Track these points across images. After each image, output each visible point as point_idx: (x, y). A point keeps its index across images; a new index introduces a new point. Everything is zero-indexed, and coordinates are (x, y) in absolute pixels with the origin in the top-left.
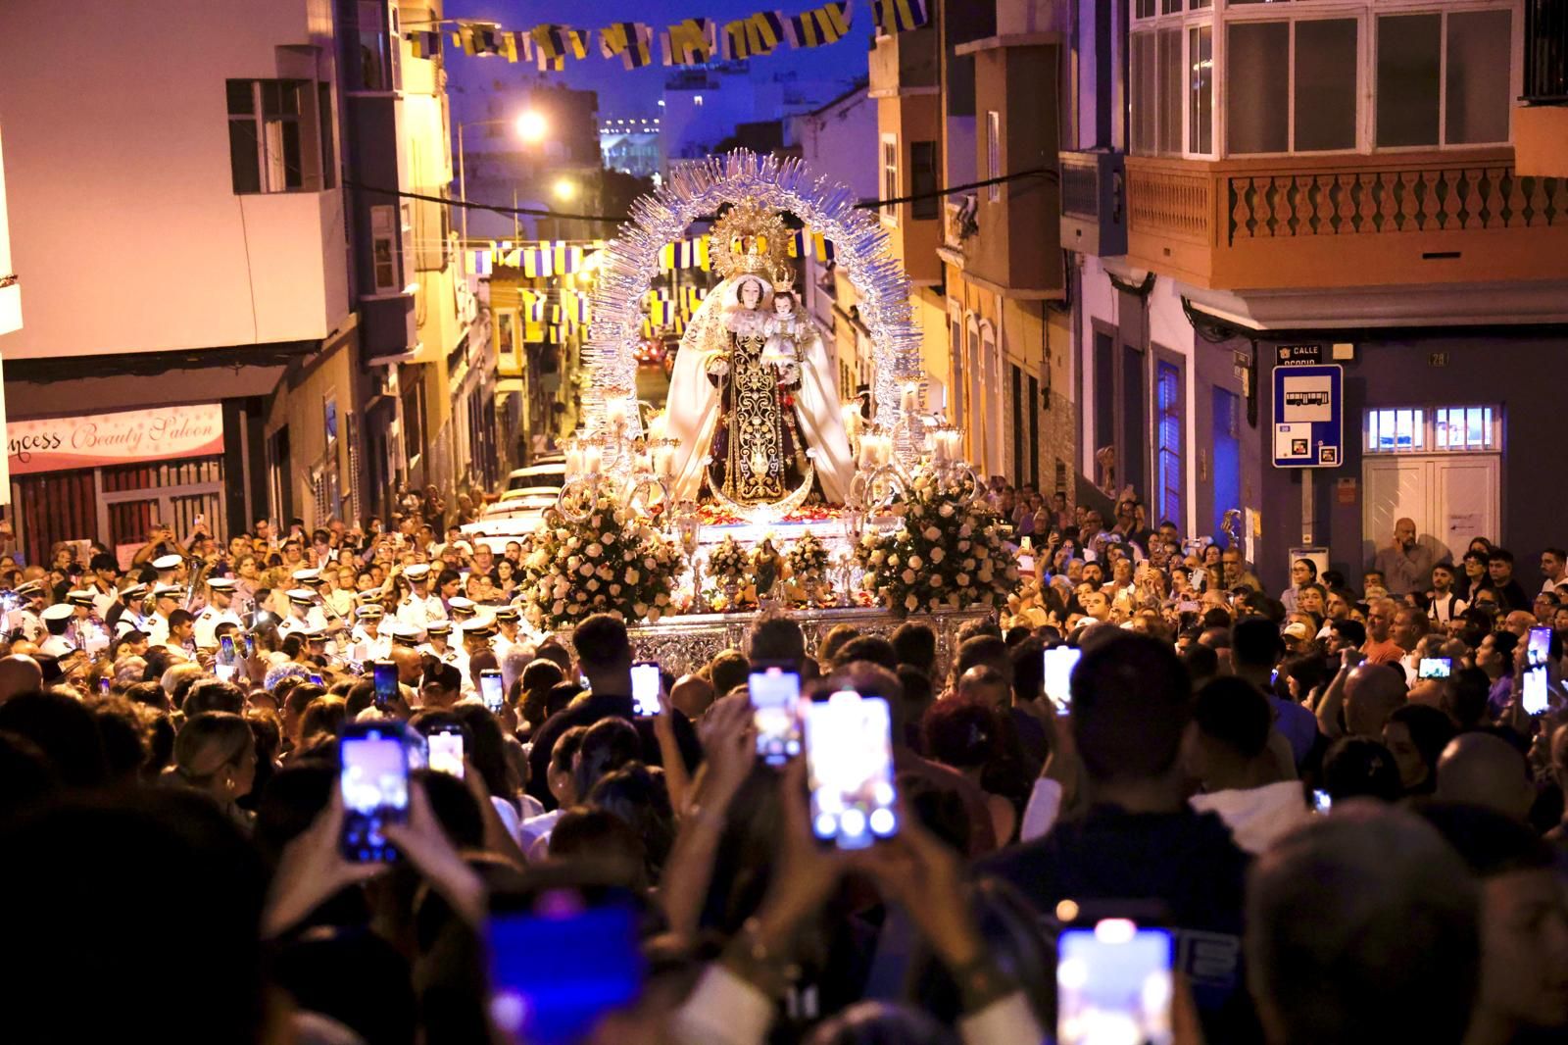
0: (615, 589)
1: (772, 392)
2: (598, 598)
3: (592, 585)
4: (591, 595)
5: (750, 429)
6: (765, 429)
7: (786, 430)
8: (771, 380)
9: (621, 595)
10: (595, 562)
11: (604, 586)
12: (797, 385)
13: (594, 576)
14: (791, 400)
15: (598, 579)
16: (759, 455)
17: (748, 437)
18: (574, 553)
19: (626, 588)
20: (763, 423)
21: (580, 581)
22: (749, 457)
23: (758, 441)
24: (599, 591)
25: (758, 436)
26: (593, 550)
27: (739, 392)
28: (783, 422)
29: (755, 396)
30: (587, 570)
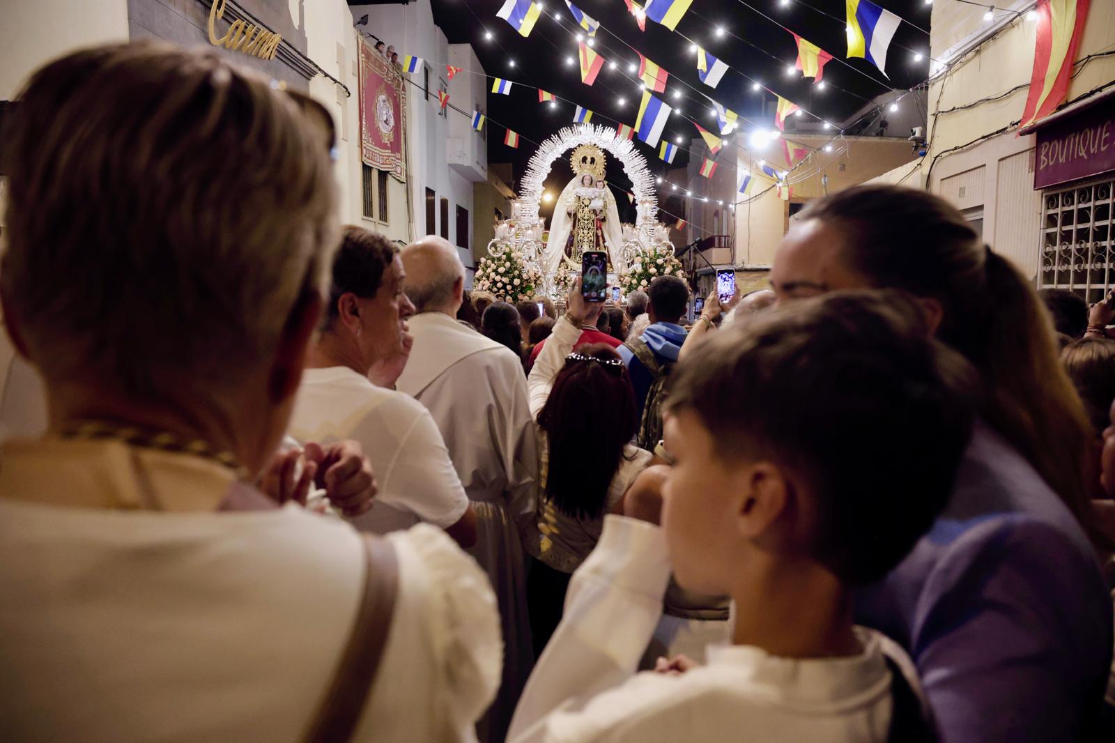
0: (509, 287)
1: (593, 221)
2: (502, 291)
3: (500, 285)
4: (499, 289)
5: (583, 235)
6: (589, 236)
7: (597, 237)
8: (593, 216)
9: (512, 290)
10: (502, 275)
11: (505, 285)
12: (604, 220)
13: (501, 281)
14: (601, 225)
15: (503, 283)
16: (586, 246)
17: (581, 238)
18: (494, 271)
19: (514, 287)
20: (588, 233)
21: (495, 283)
22: (582, 246)
23: (586, 240)
24: (502, 288)
25: (586, 238)
26: (501, 270)
27: (579, 220)
28: (597, 234)
29: (586, 222)
30: (498, 278)
